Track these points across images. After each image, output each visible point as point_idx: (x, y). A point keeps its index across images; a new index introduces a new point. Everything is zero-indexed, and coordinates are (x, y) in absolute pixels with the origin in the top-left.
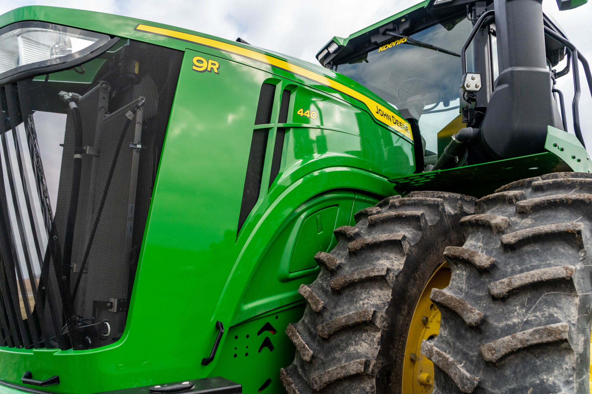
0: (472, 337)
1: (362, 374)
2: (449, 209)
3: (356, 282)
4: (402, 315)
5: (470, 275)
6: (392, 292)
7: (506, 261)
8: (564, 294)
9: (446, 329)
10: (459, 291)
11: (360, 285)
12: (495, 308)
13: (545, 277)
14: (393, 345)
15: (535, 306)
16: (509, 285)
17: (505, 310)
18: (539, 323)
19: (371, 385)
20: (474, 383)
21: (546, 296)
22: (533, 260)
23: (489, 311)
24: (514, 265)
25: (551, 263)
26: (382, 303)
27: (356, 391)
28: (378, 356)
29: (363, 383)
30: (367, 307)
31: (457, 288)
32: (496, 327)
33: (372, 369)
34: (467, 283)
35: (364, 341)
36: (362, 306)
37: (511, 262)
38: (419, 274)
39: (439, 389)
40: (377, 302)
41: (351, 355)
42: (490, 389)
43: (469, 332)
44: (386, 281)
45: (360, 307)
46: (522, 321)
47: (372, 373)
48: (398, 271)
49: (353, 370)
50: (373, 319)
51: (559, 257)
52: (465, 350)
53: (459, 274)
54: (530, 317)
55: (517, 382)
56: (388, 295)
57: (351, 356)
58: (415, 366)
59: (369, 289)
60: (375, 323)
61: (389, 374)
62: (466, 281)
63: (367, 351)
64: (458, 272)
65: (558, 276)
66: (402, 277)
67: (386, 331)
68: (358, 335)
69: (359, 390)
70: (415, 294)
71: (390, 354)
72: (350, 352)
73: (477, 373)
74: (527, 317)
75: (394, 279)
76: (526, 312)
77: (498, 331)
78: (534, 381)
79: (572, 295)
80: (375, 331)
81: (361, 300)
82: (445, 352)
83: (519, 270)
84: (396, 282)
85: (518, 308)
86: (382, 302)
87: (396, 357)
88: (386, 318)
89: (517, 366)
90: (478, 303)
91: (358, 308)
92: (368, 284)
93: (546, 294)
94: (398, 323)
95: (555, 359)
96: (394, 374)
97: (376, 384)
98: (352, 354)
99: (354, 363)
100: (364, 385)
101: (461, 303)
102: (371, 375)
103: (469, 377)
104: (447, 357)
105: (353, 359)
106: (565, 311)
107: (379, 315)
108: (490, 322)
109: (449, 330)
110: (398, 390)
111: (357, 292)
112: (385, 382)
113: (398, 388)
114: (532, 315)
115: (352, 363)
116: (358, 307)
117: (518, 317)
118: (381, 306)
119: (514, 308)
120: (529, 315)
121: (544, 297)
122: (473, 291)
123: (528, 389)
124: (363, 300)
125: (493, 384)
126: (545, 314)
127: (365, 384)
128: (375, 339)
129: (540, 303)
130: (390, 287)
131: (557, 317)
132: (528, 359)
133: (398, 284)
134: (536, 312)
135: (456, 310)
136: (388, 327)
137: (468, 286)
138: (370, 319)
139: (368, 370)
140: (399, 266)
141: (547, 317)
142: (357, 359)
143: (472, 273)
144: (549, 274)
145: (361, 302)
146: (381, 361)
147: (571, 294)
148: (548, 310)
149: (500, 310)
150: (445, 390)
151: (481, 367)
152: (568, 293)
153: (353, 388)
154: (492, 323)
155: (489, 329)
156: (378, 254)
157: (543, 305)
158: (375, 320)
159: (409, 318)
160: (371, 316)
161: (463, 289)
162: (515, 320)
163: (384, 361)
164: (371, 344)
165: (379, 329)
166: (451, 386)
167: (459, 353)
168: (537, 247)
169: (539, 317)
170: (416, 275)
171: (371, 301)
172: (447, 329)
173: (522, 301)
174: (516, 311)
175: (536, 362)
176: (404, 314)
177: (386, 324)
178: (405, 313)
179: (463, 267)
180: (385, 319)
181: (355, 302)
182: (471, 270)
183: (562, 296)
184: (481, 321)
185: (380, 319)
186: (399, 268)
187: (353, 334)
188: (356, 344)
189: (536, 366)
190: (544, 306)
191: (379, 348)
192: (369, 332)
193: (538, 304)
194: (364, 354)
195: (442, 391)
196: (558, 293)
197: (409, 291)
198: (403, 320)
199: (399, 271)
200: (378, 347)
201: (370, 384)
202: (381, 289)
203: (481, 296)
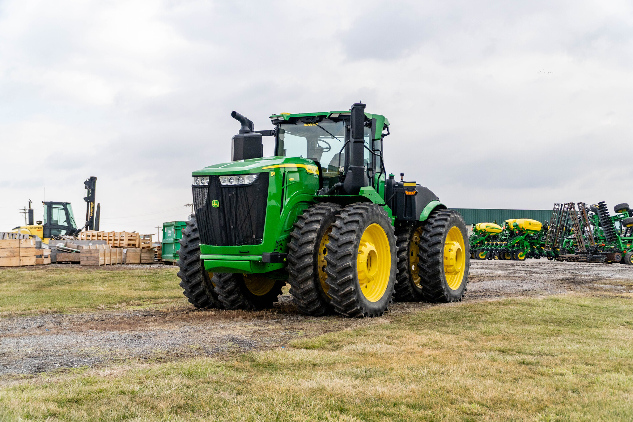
0: (335, 241)
2: (332, 210)
3: (308, 231)
6: (317, 234)
18: (348, 238)
21: (350, 233)
22: (349, 226)
24: (345, 227)
34: (335, 231)
44: (316, 231)
49: (308, 252)
63: (311, 248)
66: (320, 230)
68: (309, 244)
72: (306, 248)
77: (341, 240)
79: (355, 233)
85: (345, 235)
86: (315, 236)
87: (317, 250)
88: (316, 240)
89: (343, 246)
90: (338, 235)
92: (311, 232)
94: (319, 241)
95: (350, 245)
101: (334, 235)
102: (312, 253)
106: (353, 236)
108: (339, 238)
138: (312, 241)
143: (337, 229)
148: (350, 236)
149: (342, 236)
156: (313, 224)
165: (314, 243)
168: (350, 224)
170: (323, 229)
171: (312, 236)
175: (347, 245)
179: (335, 227)
181: (308, 236)
186: (319, 227)
197: (321, 234)
200: (314, 247)
202: (314, 233)
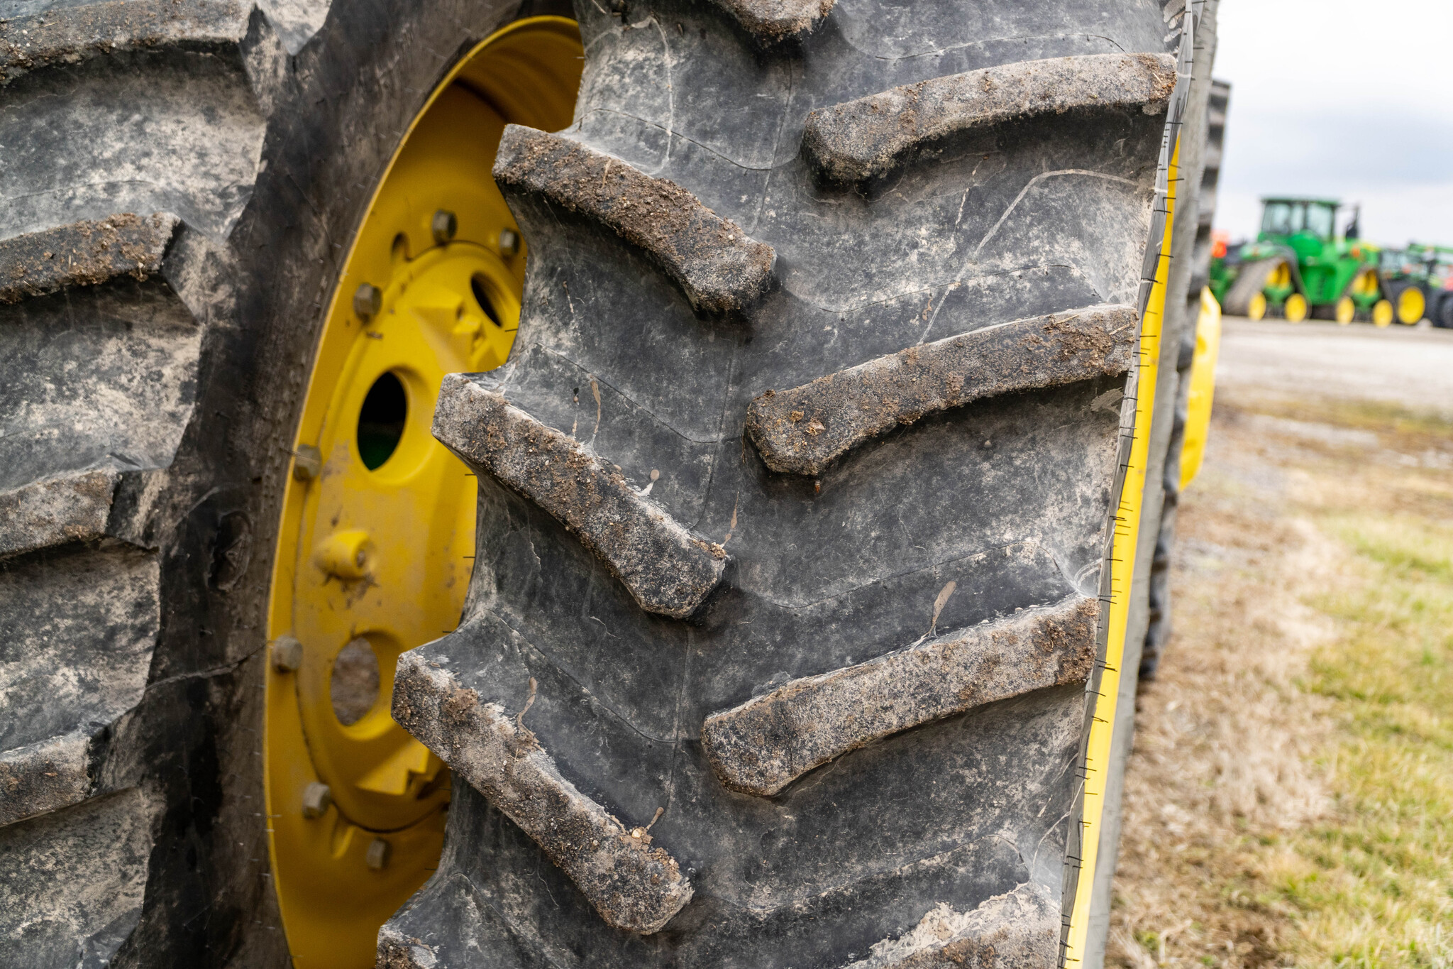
0: (702, 364)
1: (95, 544)
3: (71, 66)
4: (302, 260)
5: (702, 71)
6: (266, 140)
7: (879, 14)
8: (1109, 182)
9: (566, 324)
10: (642, 144)
11: (95, 84)
12: (820, 229)
13: (1066, 97)
14: (254, 402)
15: (997, 226)
16: (909, 122)
17: (867, 238)
18: (1008, 301)
19: (135, 595)
20: (709, 570)
21: (1045, 184)
22: (997, 19)
23: (791, 241)
24: (914, 34)
25: (1072, 42)
26: (214, 192)
27: (56, 627)
28: (178, 453)
29: (93, 588)
30: (134, 204)
31: (632, 128)
32: (821, 317)
33: (148, 516)
34: (682, 107)
35: (107, 376)
36: (104, 196)
37: (903, 20)
38: (390, 72)
39: (510, 602)
40: (189, 182)
41: (30, 446)
42: (768, 595)
43: (687, 340)
44: (244, 80)
45: (90, 201)
46: (940, 294)
47: (148, 535)
48: (298, 38)
49: (43, 523)
50: (169, 265)
51: (1101, 18)
52: (662, 420)
53: (640, 66)
54: (975, 273)
55: (891, 561)
56: (245, 152)
57: (29, 455)
58: (312, 500)
59: (143, 109)
60: (176, 286)
61: (226, 536)
62: (682, 97)
63: (122, 427)
64: (631, 55)
65: (1115, 96)
66: (316, 70)
67: (227, 333)
68: (76, 349)
69: (69, 622)
70: (363, 165)
71: (237, 442)
72: (25, 434)
73: (715, 523)
74: (962, 273)
75: (282, 72)
76: (960, 252)
77: (831, 333)
78: (965, 555)
79: (1135, 188)
80: (173, 330)
81: (94, 164)
82: (567, 431)
83: (938, 61)
84: (290, 91)
85: (923, 232)
86: (212, 184)
87: (262, 460)
88: (231, 266)
89: (899, 488)
90: (739, 205)
91: (79, 207)
92: (138, 83)
93: (1047, 174)
94: (283, 296)
95: (1052, 459)
96: (250, 539)
97: (163, 590)
98: (37, 442)
99: (54, 487)
100: (100, 594)
101: (666, 197)
102: (139, 548)
103: (685, 546)
104: (579, 451)
105: (41, 469)
106: (1106, 257)
107: (198, 247)
108: (796, 294)
109: (582, 329)
110: (257, 607)
111: (75, 122)
112: (207, 576)
113: (256, 601)
114: (984, 266)
115: (42, 490)
116: (77, 202)
117: (921, 273)
118: (208, 207)
119: (909, 232)
120: (969, 266)
121: (1036, 191)
122: (716, 146)
123: (938, 591)
124: (108, 165)
125: (783, 571)
126: (1035, 264)
127: (105, 589)
128: (167, 371)
129: (1019, 215)
130: (256, 111)
131: (1082, 278)
132: (948, 460)
133: (294, 104)
134: (1000, 255)
135: (639, 229)
136: (235, 315)
137: (691, 124)
138: (156, 267)
139: (130, 524)
140: (305, 12)
141: (1042, 279)
142: (68, 467)
143: (712, 63)
144: (1079, 83)
145: (98, 178)
146: (191, 479)
147: (1133, 183)
148: (1047, 248)
149: (846, 237)
150: (542, 605)
151: (734, 496)
152: (1126, 181)
153: (37, 613)
154: (802, 297)
155: (789, 325)
157: (1031, 225)
158: (177, 275)
159: (328, 280)
160: (160, 250)
161: (663, 134)
162: (911, 288)
163: (207, 478)
164: (149, 394)
165: (195, 322)
166: (575, 586)
167: (631, 433)
169: (1012, 278)
170: (379, 73)
171: (157, 176)
172: (574, 324)
173: (943, 202)
174: (915, 245)
175: (981, 473)
176: (311, 256)
177: (230, 296)
178: (315, 250)
179: (663, 34)
180: (227, 275)
181: (59, 176)
182: (707, 49)
183: (1102, 193)
184: (763, 285)
185: (204, 270)
186: (305, 20)
187: (45, 343)
188: (60, 394)
189: (979, 491)
190: (1035, 231)
191: (189, 414)
192: (137, 333)
193: (1009, 218)
194: (107, 442)
195: (526, 610)
196: (1092, 173)
197: (343, 147)
198: (303, 286)
199: (303, 35)
200: (182, 408)
201: (128, 590)
202: (211, 116)
203: (757, 174)
